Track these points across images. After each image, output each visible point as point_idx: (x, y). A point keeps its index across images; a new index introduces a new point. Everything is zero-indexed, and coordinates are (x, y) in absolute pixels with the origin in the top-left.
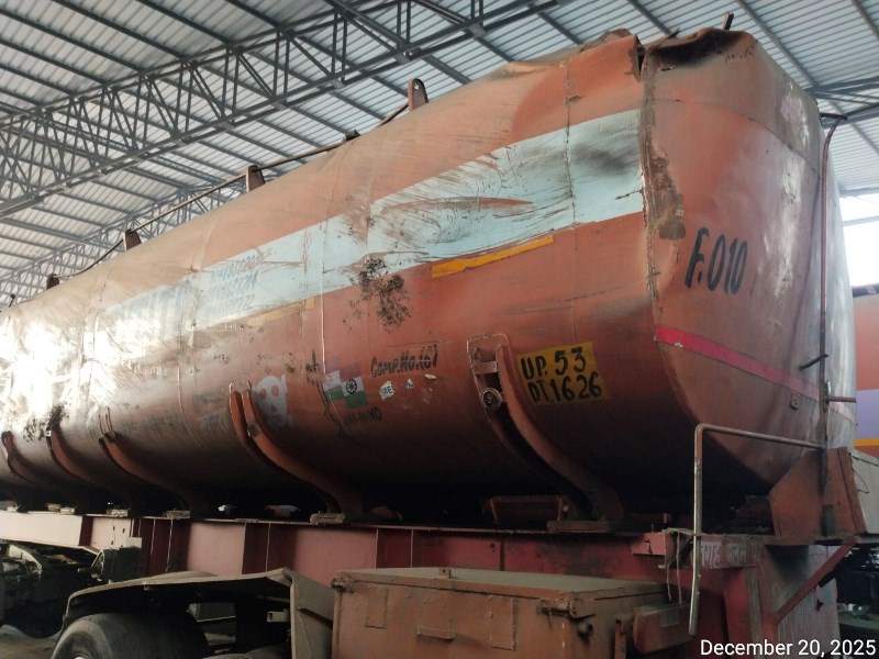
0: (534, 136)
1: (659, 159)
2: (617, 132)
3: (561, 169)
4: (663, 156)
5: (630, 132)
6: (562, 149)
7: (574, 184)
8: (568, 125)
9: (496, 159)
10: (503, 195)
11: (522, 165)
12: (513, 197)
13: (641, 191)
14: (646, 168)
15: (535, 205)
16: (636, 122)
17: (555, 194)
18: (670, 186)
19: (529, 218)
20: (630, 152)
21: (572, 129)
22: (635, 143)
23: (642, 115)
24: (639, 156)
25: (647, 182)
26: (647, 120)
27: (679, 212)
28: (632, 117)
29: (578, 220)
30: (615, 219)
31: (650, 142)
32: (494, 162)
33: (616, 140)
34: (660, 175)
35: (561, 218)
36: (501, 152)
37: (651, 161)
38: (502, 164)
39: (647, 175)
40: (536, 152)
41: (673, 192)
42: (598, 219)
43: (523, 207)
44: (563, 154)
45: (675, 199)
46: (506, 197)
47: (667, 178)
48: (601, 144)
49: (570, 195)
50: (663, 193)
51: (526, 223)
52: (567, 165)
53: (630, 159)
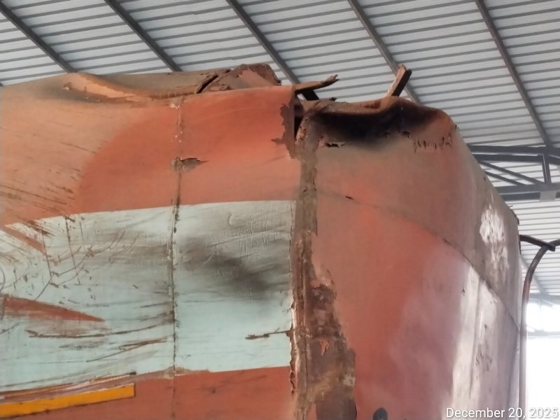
0: (119, 209)
1: (322, 287)
2: (257, 231)
3: (161, 273)
4: (327, 284)
5: (278, 236)
6: (165, 240)
7: (180, 301)
8: (178, 204)
9: (45, 233)
10: (51, 297)
11: (91, 253)
12: (68, 305)
13: (289, 333)
14: (299, 297)
15: (107, 324)
16: (289, 221)
17: (145, 312)
18: (336, 334)
19: (92, 346)
20: (277, 268)
21: (185, 210)
22: (284, 254)
23: (298, 211)
24: (289, 276)
25: (299, 321)
26: (306, 221)
27: (349, 381)
28: (282, 211)
29: (180, 363)
30: (243, 372)
31: (309, 258)
32: (40, 237)
33: (255, 244)
34: (321, 314)
35: (150, 354)
36: (55, 223)
37: (310, 289)
38: (55, 245)
39: (300, 308)
40: (118, 236)
41: (340, 346)
42: (214, 368)
43: (84, 325)
44: (165, 250)
45: (344, 358)
46: (56, 303)
47: (331, 320)
48: (231, 245)
49: (170, 318)
50: (325, 344)
51: (86, 354)
52: (171, 268)
53: (275, 278)
